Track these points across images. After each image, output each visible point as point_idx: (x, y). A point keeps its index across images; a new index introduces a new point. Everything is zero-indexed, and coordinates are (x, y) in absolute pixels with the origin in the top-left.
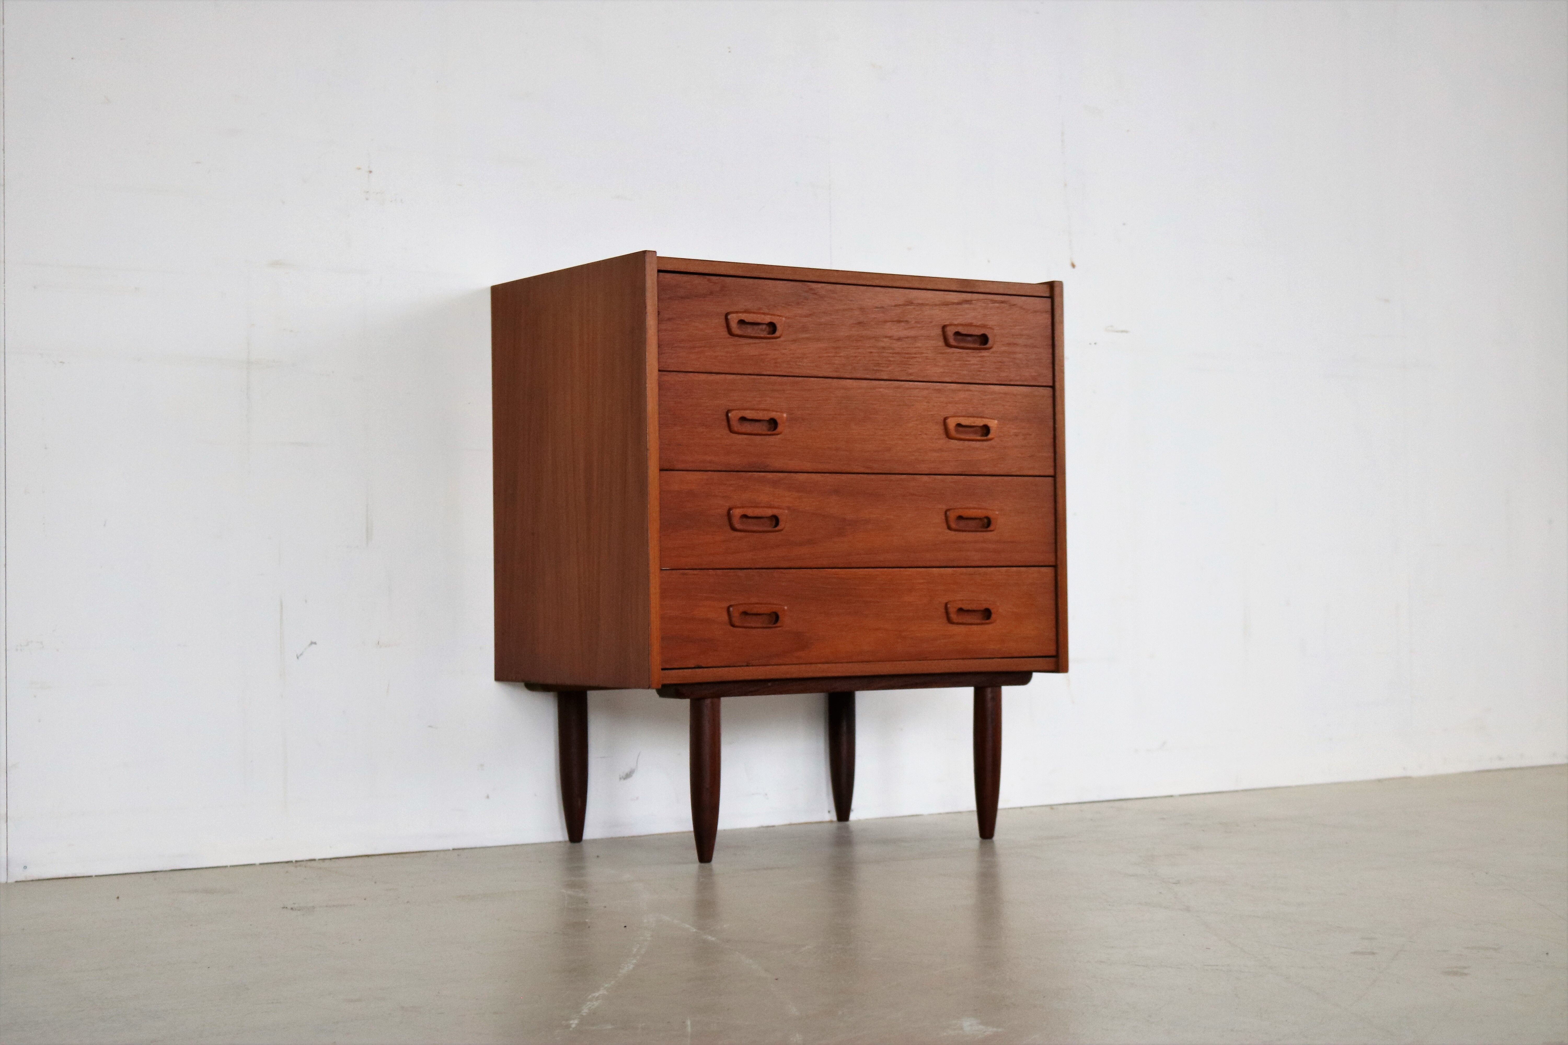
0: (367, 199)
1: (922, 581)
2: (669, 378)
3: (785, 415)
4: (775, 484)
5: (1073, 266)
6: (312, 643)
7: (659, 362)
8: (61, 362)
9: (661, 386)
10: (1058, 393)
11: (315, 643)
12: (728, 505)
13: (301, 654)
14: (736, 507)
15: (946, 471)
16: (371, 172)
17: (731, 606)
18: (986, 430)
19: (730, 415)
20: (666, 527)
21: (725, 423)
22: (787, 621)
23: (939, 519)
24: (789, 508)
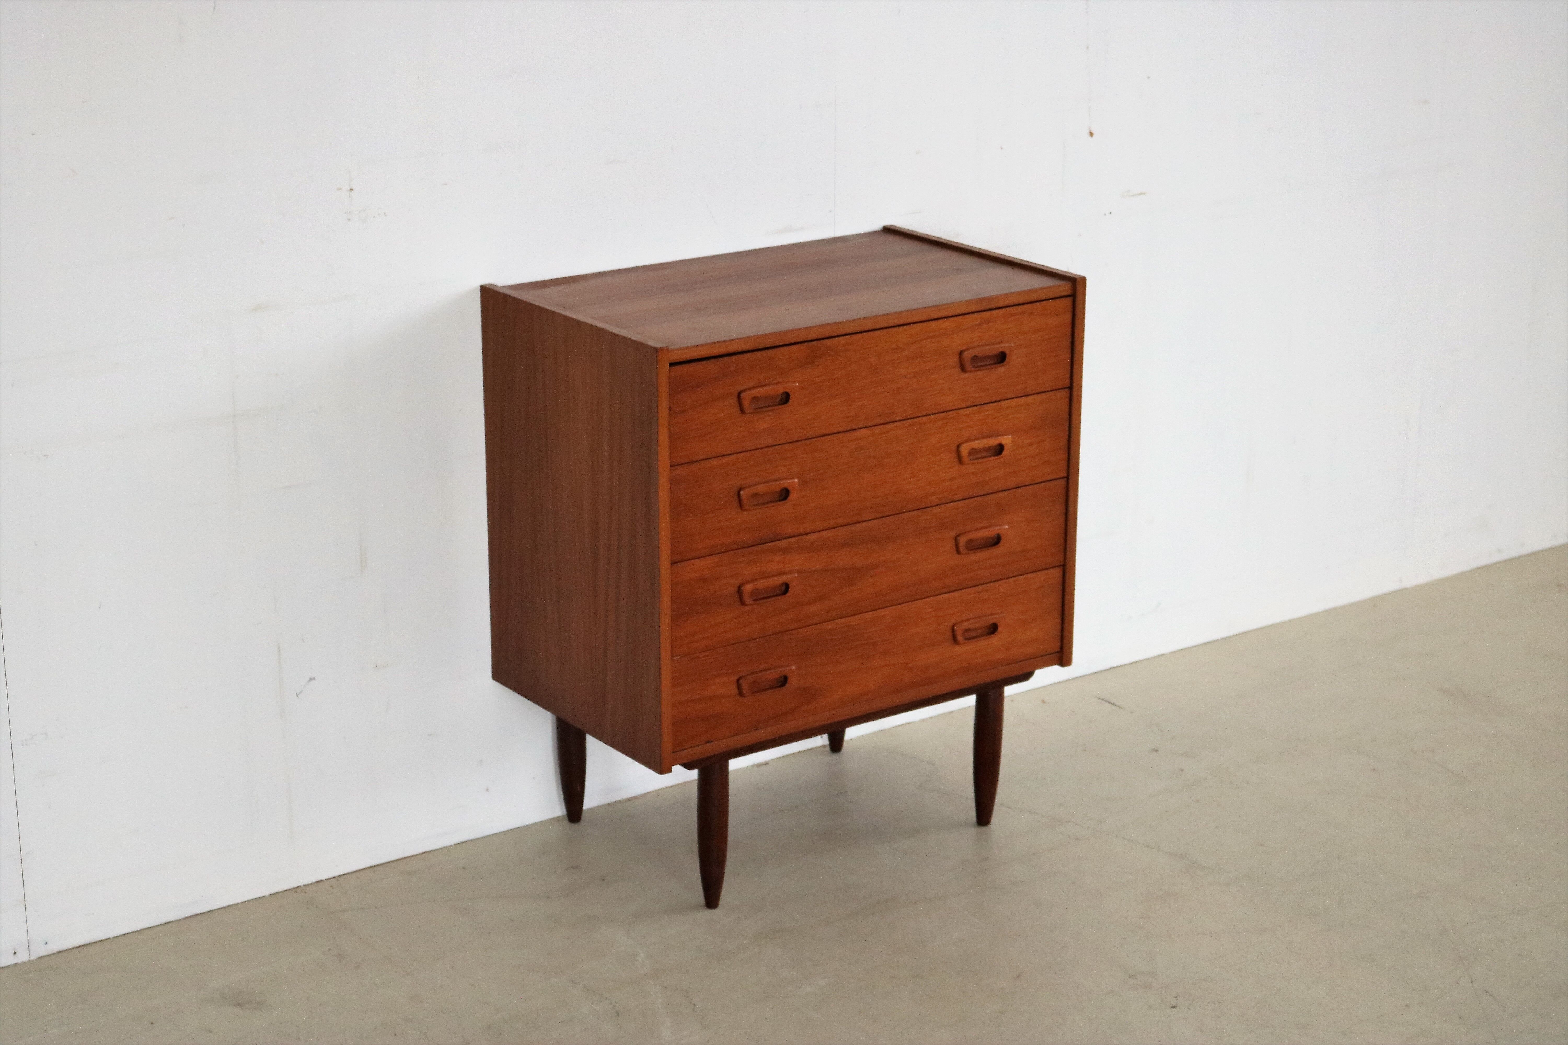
0: (349, 220)
1: (930, 610)
2: (680, 471)
3: (796, 480)
4: (785, 550)
5: (1091, 134)
6: (311, 679)
7: (670, 458)
8: (45, 456)
9: (673, 482)
10: (1075, 393)
11: (314, 679)
12: (737, 582)
13: (301, 692)
14: (747, 582)
15: (956, 497)
16: (352, 190)
17: (740, 678)
18: (999, 449)
19: (742, 493)
20: (677, 618)
21: (736, 502)
22: (794, 681)
23: (950, 546)
24: (798, 571)
